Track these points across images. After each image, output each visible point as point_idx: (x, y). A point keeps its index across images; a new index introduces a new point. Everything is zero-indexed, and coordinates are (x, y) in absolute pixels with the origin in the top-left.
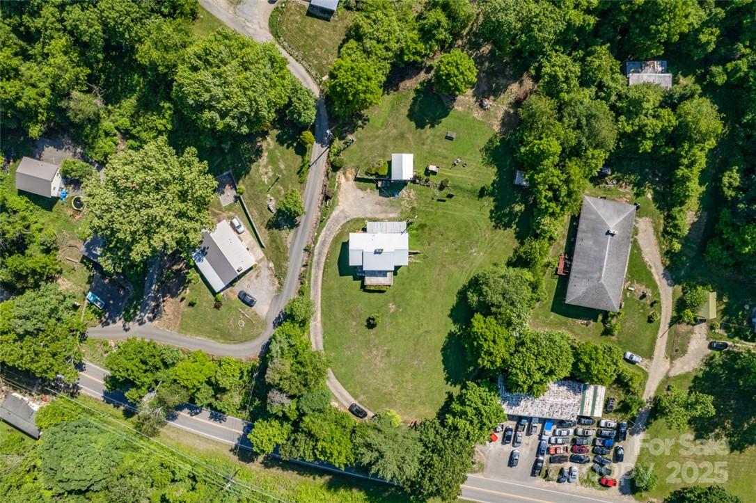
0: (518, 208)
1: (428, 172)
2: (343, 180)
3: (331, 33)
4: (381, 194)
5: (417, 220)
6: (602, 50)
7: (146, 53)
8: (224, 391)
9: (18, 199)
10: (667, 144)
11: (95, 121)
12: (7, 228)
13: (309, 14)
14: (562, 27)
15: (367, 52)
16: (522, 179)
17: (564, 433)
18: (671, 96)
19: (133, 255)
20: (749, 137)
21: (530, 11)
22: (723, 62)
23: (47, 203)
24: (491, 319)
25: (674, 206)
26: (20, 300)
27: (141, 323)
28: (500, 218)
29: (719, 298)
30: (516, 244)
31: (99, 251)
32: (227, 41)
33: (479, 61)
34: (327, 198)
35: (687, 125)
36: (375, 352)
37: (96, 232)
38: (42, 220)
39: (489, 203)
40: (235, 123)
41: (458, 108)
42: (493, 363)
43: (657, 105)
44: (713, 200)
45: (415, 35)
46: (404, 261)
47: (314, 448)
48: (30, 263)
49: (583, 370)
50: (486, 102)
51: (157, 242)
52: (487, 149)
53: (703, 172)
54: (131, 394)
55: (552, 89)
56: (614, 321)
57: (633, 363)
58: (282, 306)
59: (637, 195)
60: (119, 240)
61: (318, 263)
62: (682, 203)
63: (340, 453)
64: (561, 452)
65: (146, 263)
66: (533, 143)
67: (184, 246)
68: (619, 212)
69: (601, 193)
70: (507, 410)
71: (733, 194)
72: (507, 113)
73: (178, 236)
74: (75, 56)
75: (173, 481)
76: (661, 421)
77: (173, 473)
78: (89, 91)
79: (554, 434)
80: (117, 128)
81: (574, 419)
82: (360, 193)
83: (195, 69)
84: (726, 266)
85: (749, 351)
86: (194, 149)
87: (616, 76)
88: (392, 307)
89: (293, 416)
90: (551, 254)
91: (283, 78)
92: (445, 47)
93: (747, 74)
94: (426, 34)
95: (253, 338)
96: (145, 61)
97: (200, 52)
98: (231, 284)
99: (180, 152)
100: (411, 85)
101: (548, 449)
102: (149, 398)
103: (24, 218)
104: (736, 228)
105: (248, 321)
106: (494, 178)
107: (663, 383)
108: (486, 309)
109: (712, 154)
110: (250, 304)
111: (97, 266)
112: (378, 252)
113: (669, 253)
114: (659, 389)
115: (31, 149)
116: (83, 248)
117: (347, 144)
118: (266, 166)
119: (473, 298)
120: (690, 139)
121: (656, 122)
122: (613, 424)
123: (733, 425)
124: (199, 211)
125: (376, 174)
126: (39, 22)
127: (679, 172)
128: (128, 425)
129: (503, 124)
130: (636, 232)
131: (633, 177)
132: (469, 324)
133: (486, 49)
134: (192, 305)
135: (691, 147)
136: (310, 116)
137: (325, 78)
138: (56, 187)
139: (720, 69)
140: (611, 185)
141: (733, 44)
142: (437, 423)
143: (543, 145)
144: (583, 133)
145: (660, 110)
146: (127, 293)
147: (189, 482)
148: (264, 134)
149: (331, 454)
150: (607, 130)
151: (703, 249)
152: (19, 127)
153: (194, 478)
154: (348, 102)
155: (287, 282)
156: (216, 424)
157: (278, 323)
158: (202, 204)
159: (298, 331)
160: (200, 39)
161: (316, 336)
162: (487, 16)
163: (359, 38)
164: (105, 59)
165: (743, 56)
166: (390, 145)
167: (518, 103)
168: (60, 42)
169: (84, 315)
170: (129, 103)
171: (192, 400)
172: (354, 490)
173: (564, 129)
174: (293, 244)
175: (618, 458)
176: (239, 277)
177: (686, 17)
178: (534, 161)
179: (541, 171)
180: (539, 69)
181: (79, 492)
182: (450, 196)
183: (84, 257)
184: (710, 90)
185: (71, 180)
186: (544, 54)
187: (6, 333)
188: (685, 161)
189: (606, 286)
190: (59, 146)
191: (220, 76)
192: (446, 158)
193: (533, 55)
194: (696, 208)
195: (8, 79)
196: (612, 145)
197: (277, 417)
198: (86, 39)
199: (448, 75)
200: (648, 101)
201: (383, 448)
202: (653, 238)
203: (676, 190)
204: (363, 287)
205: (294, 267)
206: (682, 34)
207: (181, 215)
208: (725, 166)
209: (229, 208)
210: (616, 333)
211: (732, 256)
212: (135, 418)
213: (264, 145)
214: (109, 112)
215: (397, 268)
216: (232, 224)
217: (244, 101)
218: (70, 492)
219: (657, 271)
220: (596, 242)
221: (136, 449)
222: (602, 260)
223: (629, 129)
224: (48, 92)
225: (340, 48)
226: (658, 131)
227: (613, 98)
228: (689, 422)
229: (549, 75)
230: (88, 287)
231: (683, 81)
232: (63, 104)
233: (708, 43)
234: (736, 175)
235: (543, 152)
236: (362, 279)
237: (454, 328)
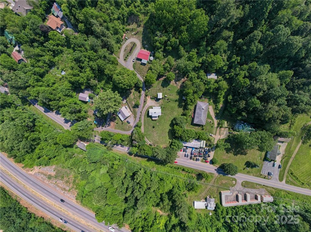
0: (183, 104)
1: (165, 97)
2: (148, 98)
3: (145, 68)
4: (156, 101)
5: (163, 106)
6: (202, 71)
7: (107, 72)
8: (124, 141)
9: (79, 102)
10: (216, 91)
11: (96, 86)
12: (77, 108)
13: (141, 64)
14: (194, 67)
15: (153, 73)
16: (184, 98)
17: (197, 150)
18: (217, 81)
19: (104, 113)
20: (234, 89)
21: (186, 63)
22: (228, 73)
23: (86, 103)
24: (178, 126)
25: (217, 103)
26: (79, 123)
27: (106, 127)
28: (180, 106)
29: (227, 123)
30: (183, 111)
31: (97, 112)
32: (124, 70)
33: (176, 74)
34: (145, 102)
35: (220, 87)
36: (154, 133)
37: (96, 108)
38: (84, 106)
39: (177, 103)
40: (126, 87)
41: (171, 84)
42: (178, 135)
43: (214, 82)
44: (226, 102)
45: (163, 69)
46: (160, 114)
47: (145, 152)
48: (81, 115)
49: (201, 137)
50: (177, 83)
51: (109, 110)
52: (177, 92)
53: (224, 96)
54: (106, 142)
55: (191, 80)
56: (204, 127)
57: (212, 136)
58: (136, 124)
59: (209, 101)
60: (101, 110)
61: (143, 115)
62: (219, 103)
63: (150, 153)
64: (196, 154)
65: (107, 115)
66: (186, 91)
67: (115, 111)
68: (205, 105)
69: (201, 101)
70: (184, 145)
71: (230, 101)
72: (181, 85)
73: (114, 109)
74: (91, 72)
75: (115, 160)
76: (218, 149)
77: (115, 158)
78: (94, 79)
79: (195, 151)
80: (100, 87)
81: (199, 148)
82: (151, 101)
83: (118, 75)
84: (229, 116)
85: (238, 134)
86: (117, 91)
87: (205, 77)
88: (158, 124)
89: (138, 146)
90: (190, 113)
91: (136, 78)
92: (169, 71)
93: (233, 76)
94: (165, 69)
95: (130, 130)
96: (107, 74)
97: (119, 72)
98: (125, 119)
99: (114, 92)
100: (162, 79)
101: (194, 154)
102: (110, 142)
103: (80, 106)
104: (231, 108)
105: (129, 127)
106: (178, 98)
107: (218, 140)
108: (177, 124)
109: (226, 93)
110: (129, 123)
111: (96, 115)
112: (155, 113)
113: (216, 113)
114: (218, 142)
115: (82, 91)
116: (93, 112)
117: (149, 91)
118: (132, 95)
119: (174, 122)
120: (221, 90)
121: (213, 86)
122: (208, 149)
123: (235, 150)
124: (119, 104)
125: (155, 97)
126: (84, 65)
127: (218, 96)
128: (105, 148)
129: (180, 87)
130: (209, 109)
131: (208, 97)
132: (173, 127)
133: (177, 71)
134: (117, 123)
135: (221, 91)
136: (141, 85)
137: (144, 78)
138: (87, 99)
139: (228, 75)
140: (203, 99)
141: (230, 69)
142: (169, 147)
143: (189, 91)
144: (198, 88)
145: (214, 83)
146: (103, 121)
147: (119, 160)
148: (132, 89)
149: (148, 154)
150: (203, 88)
151: (224, 112)
152: (79, 87)
153: (120, 159)
154: (149, 83)
155: (137, 119)
156: (122, 148)
157: (135, 127)
158: (119, 103)
159: (139, 128)
160: (118, 70)
161: (142, 129)
162: (177, 65)
163: (151, 70)
164: (98, 73)
165: (233, 72)
166: (157, 91)
167: (183, 83)
168: (88, 69)
169: (93, 126)
170: (103, 82)
171: (117, 143)
172: (153, 161)
173: (194, 88)
174: (138, 111)
175: (209, 156)
176: (127, 118)
177: (220, 64)
178: (187, 94)
179: (188, 96)
180: (188, 76)
181: (95, 162)
182: (169, 101)
183: (93, 114)
184: (225, 79)
185: (91, 98)
186: (190, 72)
187: (76, 130)
188: (220, 94)
189: (202, 120)
190: (88, 91)
191: (123, 77)
192: (169, 94)
193: (187, 72)
194: (222, 103)
195: (77, 76)
196: (204, 91)
197: (134, 146)
198: (94, 68)
199: (169, 77)
200: (212, 82)
201: (158, 152)
202: (213, 110)
203: (218, 100)
204: (152, 120)
205: (138, 116)
206: (219, 68)
207: (115, 105)
208: (229, 95)
209: (125, 104)
210: (205, 129)
211: (230, 114)
212: (107, 147)
213: (132, 91)
214: (99, 84)
215: (159, 116)
216: (125, 107)
217: (128, 82)
218: (93, 163)
219: (213, 117)
220: (200, 111)
221: (107, 153)
222: (201, 114)
223: (208, 88)
224: (86, 79)
225: (148, 71)
226: (214, 88)
227: (204, 81)
228: (225, 149)
229: (191, 77)
230: (94, 120)
231: (220, 77)
232: (89, 82)
233: (225, 69)
234: (231, 97)
235: (189, 92)
236: (152, 118)
237: (170, 128)
